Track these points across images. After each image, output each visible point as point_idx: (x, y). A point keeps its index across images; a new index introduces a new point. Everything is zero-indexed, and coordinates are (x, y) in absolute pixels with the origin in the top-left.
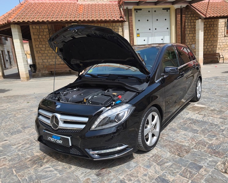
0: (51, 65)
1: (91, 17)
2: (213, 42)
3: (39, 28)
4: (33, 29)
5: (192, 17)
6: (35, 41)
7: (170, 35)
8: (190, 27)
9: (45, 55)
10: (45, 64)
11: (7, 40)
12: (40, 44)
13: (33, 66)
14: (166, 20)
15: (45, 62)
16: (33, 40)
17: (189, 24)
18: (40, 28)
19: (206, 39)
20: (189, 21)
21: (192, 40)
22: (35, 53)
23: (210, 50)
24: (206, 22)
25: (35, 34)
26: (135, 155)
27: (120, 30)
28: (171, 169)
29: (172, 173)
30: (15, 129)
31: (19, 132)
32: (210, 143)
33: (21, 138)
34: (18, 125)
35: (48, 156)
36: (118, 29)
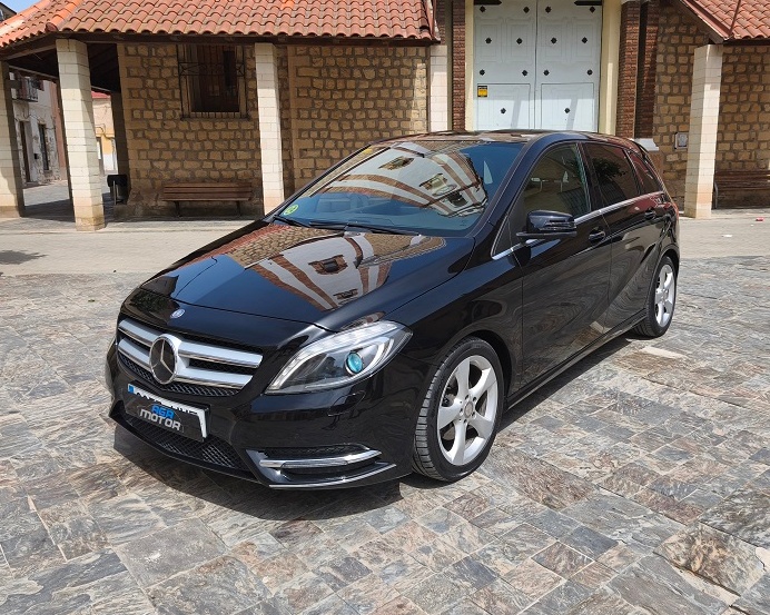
0: (178, 181)
1: (321, 22)
2: (757, 127)
3: (146, 53)
4: (127, 55)
5: (681, 35)
6: (131, 96)
7: (597, 94)
8: (672, 70)
9: (161, 145)
10: (156, 176)
11: (40, 87)
12: (146, 106)
13: (120, 183)
14: (585, 40)
15: (158, 170)
16: (125, 93)
17: (671, 59)
18: (150, 55)
19: (733, 118)
20: (672, 49)
21: (679, 119)
22: (129, 136)
23: (744, 156)
24: (734, 54)
25: (134, 72)
26: (405, 489)
27: (420, 72)
28: (513, 540)
29: (512, 552)
30: (46, 380)
31: (56, 389)
32: (663, 473)
33: (63, 410)
34: (55, 368)
35: (137, 469)
36: (414, 68)
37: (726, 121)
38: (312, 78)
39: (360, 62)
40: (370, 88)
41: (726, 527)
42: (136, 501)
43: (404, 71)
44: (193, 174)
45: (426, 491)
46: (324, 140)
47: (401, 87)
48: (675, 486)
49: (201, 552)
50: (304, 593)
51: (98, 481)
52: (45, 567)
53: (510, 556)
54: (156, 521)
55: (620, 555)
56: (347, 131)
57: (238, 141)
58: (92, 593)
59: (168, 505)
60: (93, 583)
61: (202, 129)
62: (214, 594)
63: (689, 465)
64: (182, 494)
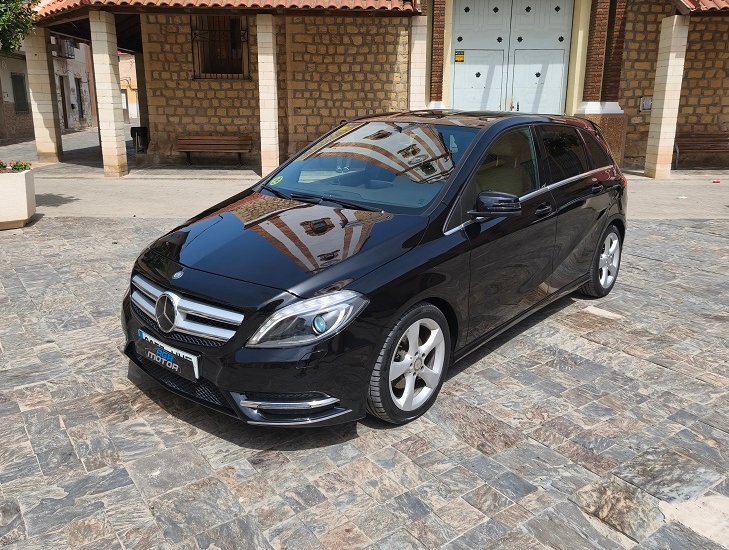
0: (189, 134)
2: (720, 92)
3: (164, 21)
4: (149, 22)
6: (151, 59)
7: (566, 59)
8: (640, 37)
9: (176, 102)
10: (171, 129)
12: (164, 68)
13: (141, 134)
14: (557, 9)
15: (173, 124)
16: (146, 56)
17: (640, 27)
18: (168, 23)
19: (697, 84)
20: (641, 18)
21: (645, 83)
22: (149, 94)
23: (707, 119)
25: (154, 38)
26: (361, 429)
27: (403, 39)
28: (448, 480)
29: (446, 490)
30: (76, 314)
31: (84, 323)
32: (587, 428)
33: (88, 341)
34: (84, 304)
35: (145, 397)
36: (398, 35)
37: (692, 86)
38: (306, 44)
39: (350, 29)
40: (358, 53)
41: (636, 481)
42: (143, 425)
43: (389, 38)
44: (202, 128)
45: (379, 431)
46: (316, 100)
47: (385, 52)
48: (596, 440)
49: (192, 472)
50: (271, 513)
51: (114, 406)
52: (71, 477)
53: (444, 493)
54: (158, 443)
55: (538, 500)
56: (336, 92)
57: (241, 99)
58: (105, 501)
59: (168, 430)
60: (107, 493)
61: (211, 89)
62: (200, 508)
63: (612, 421)
64: (180, 421)
